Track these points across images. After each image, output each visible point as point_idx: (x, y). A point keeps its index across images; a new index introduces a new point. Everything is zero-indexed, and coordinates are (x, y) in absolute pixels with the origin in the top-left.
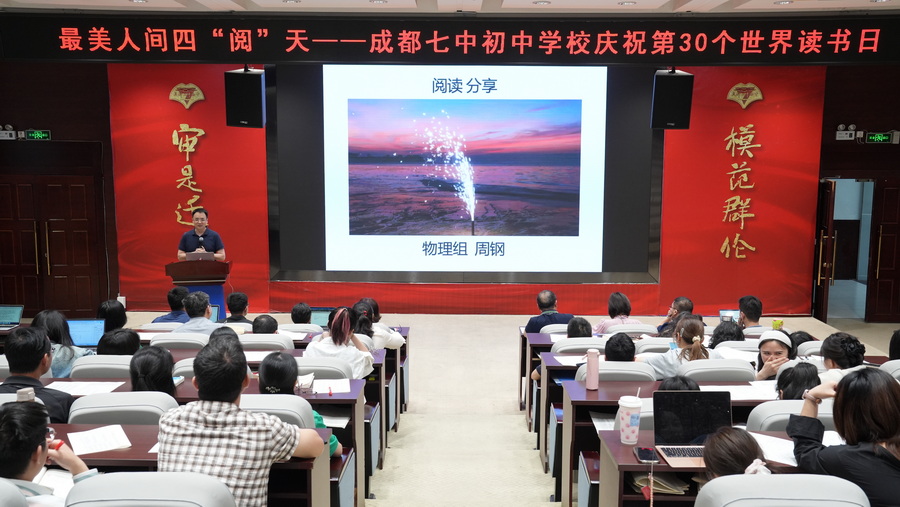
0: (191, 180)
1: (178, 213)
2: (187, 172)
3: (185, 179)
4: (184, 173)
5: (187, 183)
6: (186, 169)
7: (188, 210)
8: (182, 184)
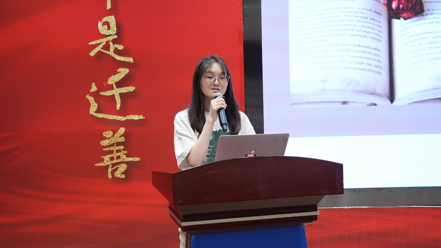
0: (114, 42)
1: (91, 99)
2: (108, 26)
3: (104, 40)
4: (102, 29)
5: (106, 47)
6: (107, 23)
7: (109, 93)
8: (98, 49)
